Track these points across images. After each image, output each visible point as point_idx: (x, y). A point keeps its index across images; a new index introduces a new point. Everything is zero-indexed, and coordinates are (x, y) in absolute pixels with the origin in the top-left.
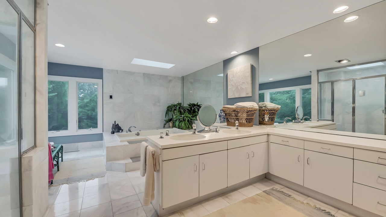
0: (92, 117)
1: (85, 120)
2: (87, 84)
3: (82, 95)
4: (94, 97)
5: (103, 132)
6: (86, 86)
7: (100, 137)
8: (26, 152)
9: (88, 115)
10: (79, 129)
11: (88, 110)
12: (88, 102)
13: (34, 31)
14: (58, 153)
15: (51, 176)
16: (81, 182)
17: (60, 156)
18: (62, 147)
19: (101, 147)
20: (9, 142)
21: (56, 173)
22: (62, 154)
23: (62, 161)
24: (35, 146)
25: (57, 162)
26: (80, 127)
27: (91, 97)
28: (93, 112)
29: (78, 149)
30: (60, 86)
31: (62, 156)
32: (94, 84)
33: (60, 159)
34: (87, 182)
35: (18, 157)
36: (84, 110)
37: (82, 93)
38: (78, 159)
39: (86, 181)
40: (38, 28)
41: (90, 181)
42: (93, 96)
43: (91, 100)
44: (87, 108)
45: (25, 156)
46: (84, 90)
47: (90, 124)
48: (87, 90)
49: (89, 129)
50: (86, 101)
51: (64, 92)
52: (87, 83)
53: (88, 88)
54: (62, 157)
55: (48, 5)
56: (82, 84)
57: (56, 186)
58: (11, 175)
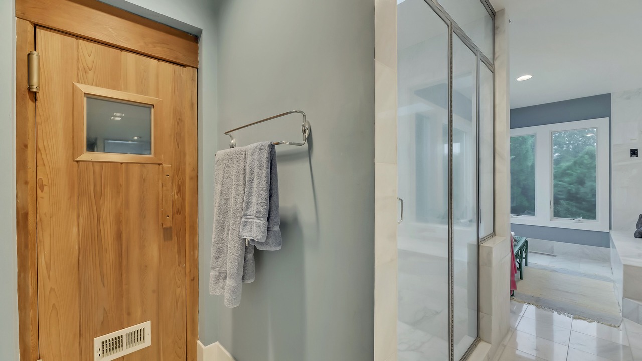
0: (579, 196)
1: (562, 201)
2: (567, 134)
3: (557, 154)
4: (582, 157)
5: (610, 228)
6: (564, 137)
7: (603, 240)
8: (484, 239)
9: (569, 192)
10: (554, 216)
11: (570, 183)
12: (569, 168)
13: (492, 70)
14: (520, 249)
15: (513, 285)
16: (562, 316)
17: (524, 256)
18: (526, 242)
19: (605, 260)
20: (462, 221)
21: (518, 281)
22: (526, 253)
23: (526, 265)
24: (493, 234)
25: (520, 264)
26: (557, 214)
27: (575, 157)
28: (580, 186)
29: (553, 252)
30: (518, 145)
31: (525, 256)
32: (582, 132)
33: (524, 260)
34: (575, 321)
35: (476, 244)
36: (560, 183)
37: (556, 151)
38: (554, 271)
39: (574, 318)
40: (497, 64)
41: (582, 321)
42: (580, 155)
43: (575, 163)
44: (567, 179)
45: (483, 244)
46: (560, 145)
47: (574, 209)
48: (566, 144)
49: (575, 219)
50: (564, 165)
51: (524, 152)
52: (566, 132)
53: (568, 141)
54: (526, 258)
55: (510, 21)
56: (557, 135)
57: (519, 302)
58: (469, 263)
